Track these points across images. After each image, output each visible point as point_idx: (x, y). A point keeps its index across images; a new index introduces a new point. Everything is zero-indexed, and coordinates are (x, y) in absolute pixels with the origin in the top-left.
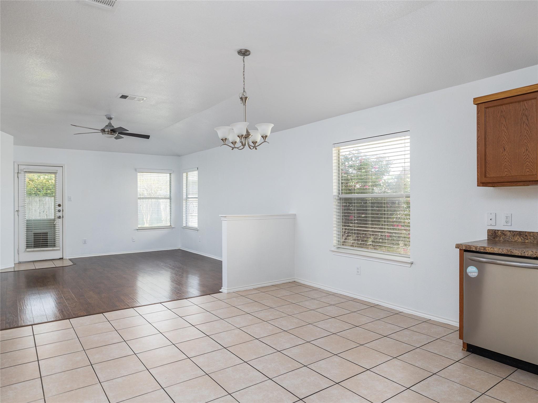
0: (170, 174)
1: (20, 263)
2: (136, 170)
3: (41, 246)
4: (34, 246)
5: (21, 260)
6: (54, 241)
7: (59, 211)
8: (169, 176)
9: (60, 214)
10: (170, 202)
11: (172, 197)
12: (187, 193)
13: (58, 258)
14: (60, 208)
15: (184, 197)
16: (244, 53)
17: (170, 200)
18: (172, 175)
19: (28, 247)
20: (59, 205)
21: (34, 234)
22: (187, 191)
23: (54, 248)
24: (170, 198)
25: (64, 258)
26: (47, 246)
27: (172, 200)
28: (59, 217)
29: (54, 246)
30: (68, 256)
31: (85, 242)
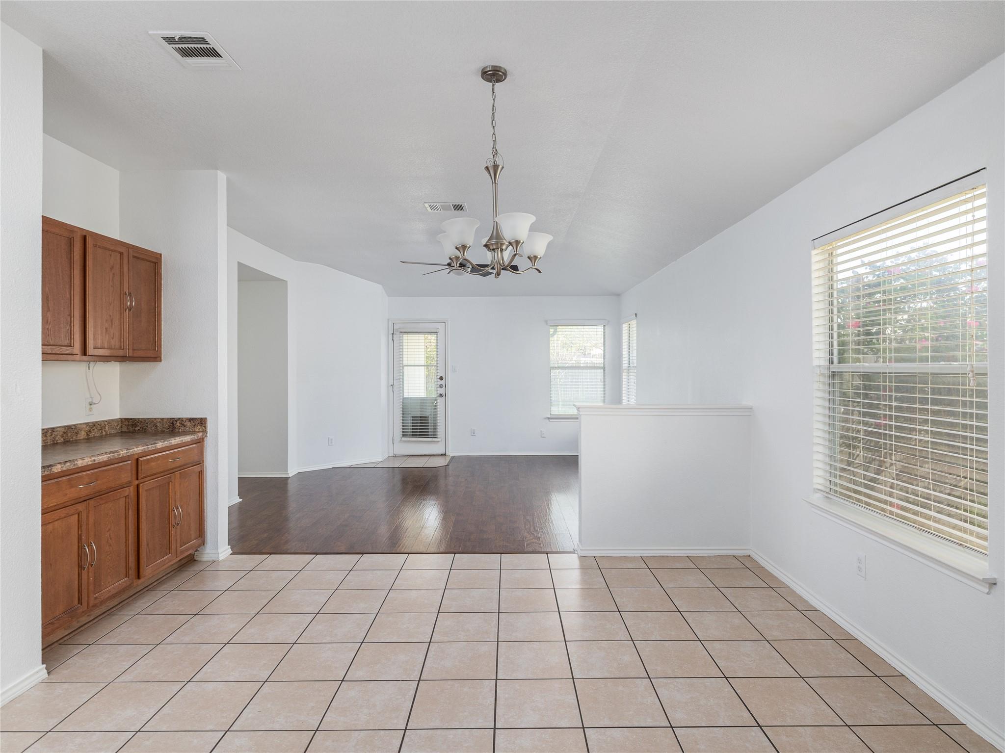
0: (604, 326)
1: (395, 456)
2: (546, 322)
3: (420, 435)
4: (413, 435)
5: (397, 452)
6: (434, 429)
7: (441, 386)
8: (603, 330)
9: (442, 391)
10: (604, 373)
11: (606, 366)
12: (629, 359)
13: (440, 453)
14: (442, 382)
15: (624, 365)
16: (494, 75)
17: (604, 370)
18: (606, 327)
19: (404, 435)
20: (441, 378)
21: (413, 417)
22: (629, 355)
23: (434, 439)
24: (604, 368)
25: (447, 454)
26: (428, 435)
27: (607, 371)
28: (441, 395)
29: (435, 436)
30: (451, 453)
31: (473, 434)
